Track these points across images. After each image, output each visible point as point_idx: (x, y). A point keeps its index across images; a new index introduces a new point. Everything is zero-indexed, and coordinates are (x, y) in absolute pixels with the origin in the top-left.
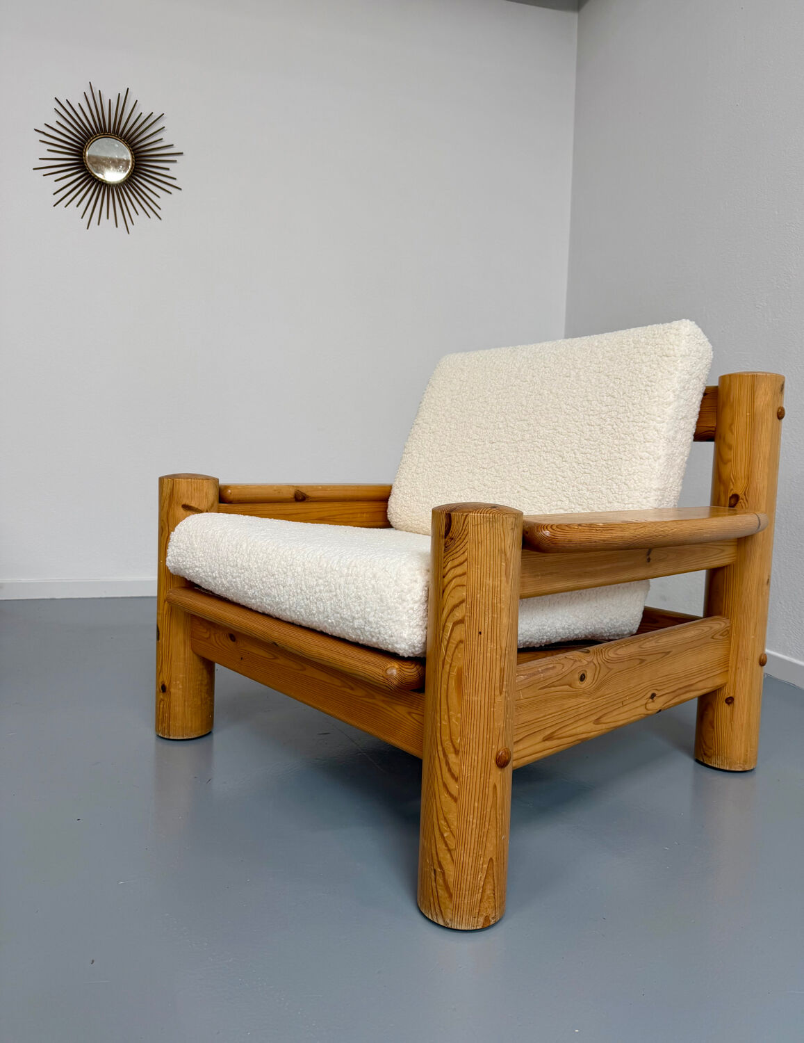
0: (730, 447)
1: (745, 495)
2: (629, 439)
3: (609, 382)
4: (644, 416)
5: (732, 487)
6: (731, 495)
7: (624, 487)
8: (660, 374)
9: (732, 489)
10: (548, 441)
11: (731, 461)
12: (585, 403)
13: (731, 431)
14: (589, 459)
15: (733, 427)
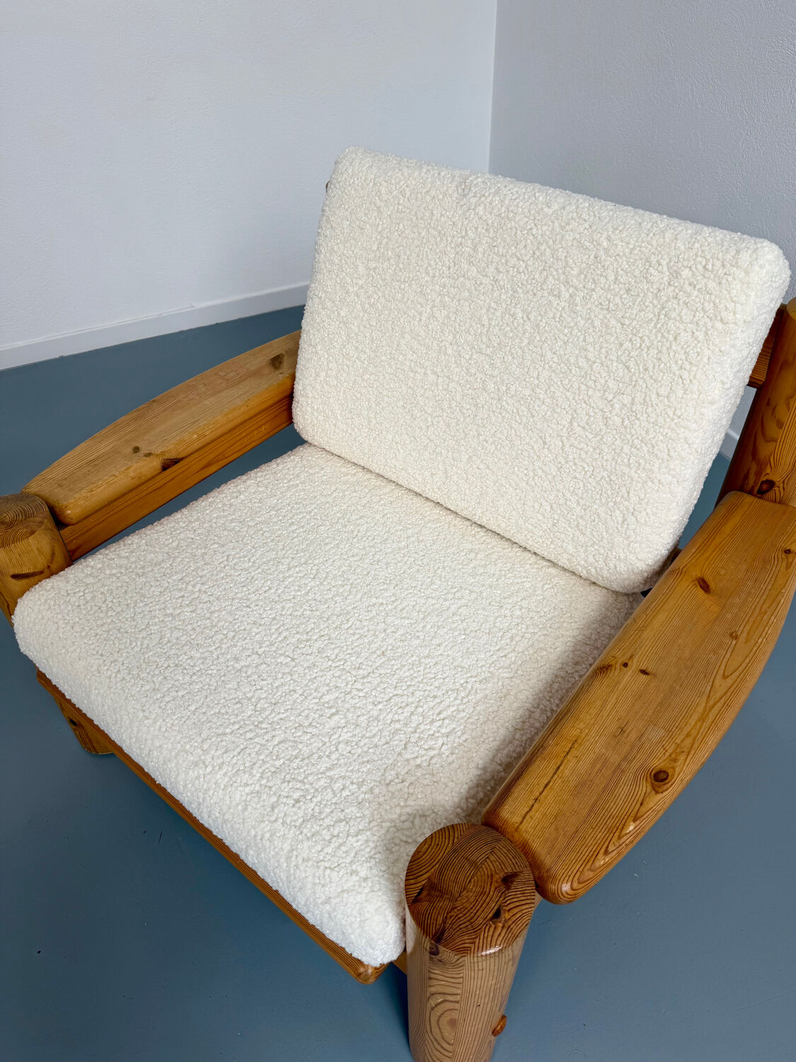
0: (780, 425)
1: (783, 483)
2: (645, 449)
3: (622, 337)
4: (673, 420)
5: (768, 470)
6: (764, 479)
7: (631, 519)
8: (707, 352)
9: (768, 474)
10: (522, 407)
11: (776, 442)
12: (582, 362)
13: (788, 405)
14: (583, 460)
15: (792, 401)
